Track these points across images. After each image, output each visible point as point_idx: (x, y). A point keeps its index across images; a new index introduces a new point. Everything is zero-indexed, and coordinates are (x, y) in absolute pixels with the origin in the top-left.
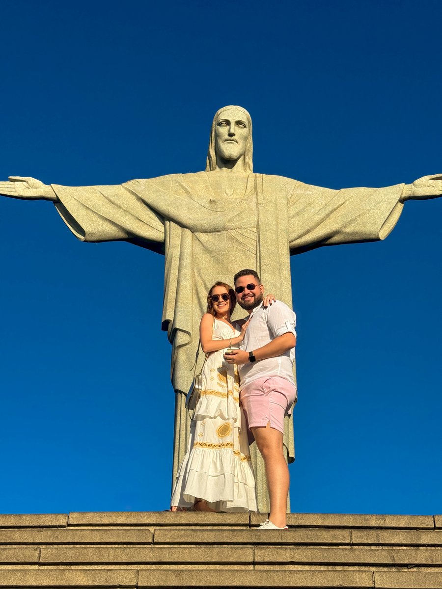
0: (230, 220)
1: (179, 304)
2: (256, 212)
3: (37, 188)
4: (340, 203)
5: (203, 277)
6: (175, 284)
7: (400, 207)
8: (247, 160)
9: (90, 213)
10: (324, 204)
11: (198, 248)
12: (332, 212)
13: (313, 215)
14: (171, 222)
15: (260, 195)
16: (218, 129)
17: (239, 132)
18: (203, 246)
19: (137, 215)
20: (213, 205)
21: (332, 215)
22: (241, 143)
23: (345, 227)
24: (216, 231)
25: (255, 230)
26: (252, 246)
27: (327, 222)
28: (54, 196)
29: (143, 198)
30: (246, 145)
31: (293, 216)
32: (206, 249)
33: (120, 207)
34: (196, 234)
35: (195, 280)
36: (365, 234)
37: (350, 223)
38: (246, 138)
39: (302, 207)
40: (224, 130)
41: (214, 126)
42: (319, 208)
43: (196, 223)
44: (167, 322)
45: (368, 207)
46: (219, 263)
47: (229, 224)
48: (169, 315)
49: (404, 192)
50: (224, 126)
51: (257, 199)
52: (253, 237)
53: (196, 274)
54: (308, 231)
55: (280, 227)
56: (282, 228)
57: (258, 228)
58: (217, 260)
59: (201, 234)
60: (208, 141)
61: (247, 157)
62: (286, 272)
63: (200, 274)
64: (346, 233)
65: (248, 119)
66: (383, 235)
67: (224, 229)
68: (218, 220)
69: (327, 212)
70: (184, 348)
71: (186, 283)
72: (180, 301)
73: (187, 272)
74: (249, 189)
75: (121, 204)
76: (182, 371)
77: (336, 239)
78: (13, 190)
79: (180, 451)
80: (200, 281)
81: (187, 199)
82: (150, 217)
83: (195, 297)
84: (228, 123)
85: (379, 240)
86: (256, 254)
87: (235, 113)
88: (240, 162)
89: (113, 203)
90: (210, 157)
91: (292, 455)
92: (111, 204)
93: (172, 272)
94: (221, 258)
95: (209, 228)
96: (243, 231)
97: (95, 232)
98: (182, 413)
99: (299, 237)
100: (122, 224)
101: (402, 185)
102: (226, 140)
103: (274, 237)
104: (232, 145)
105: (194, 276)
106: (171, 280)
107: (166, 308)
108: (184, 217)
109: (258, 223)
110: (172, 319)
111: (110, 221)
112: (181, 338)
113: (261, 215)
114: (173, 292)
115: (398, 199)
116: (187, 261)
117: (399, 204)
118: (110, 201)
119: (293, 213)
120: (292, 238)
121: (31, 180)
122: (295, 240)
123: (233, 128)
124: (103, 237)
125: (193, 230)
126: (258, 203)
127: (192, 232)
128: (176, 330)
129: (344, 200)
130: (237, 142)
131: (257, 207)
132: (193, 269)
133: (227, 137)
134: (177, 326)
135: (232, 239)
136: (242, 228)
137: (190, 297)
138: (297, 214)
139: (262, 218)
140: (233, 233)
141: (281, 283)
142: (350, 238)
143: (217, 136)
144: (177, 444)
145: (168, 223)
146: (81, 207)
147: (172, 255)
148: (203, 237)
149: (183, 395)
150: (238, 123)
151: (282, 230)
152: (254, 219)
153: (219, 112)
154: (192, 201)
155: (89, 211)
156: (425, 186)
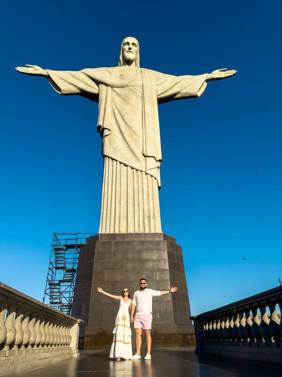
0: (130, 82)
1: (105, 118)
2: (142, 80)
3: (39, 70)
4: (180, 80)
5: (117, 106)
6: (103, 110)
7: (206, 84)
8: (137, 63)
9: (64, 81)
10: (172, 81)
11: (114, 95)
12: (176, 84)
13: (167, 85)
14: (102, 84)
15: (143, 74)
16: (124, 47)
17: (134, 49)
18: (117, 93)
19: (85, 82)
20: (122, 77)
21: (176, 85)
22: (134, 54)
23: (182, 90)
24: (123, 87)
25: (141, 87)
26: (140, 94)
27: (174, 88)
28: (47, 74)
29: (89, 75)
30: (136, 56)
31: (158, 85)
32: (118, 95)
33: (78, 79)
34: (114, 88)
35: (113, 108)
36: (191, 93)
37: (185, 88)
38: (136, 52)
39: (162, 81)
40: (126, 47)
41: (122, 46)
42: (170, 82)
43: (113, 83)
44: (100, 126)
45: (192, 82)
46: (124, 100)
47: (129, 84)
48: (100, 123)
49: (208, 77)
50: (127, 45)
51: (142, 75)
52: (140, 90)
53: (114, 105)
54: (165, 92)
55: (153, 88)
56: (154, 88)
57: (143, 86)
58: (124, 99)
59: (116, 88)
60: (119, 54)
61: (137, 62)
62: (156, 106)
63: (115, 105)
64: (182, 93)
65: (137, 43)
66: (199, 94)
67: (127, 86)
68: (124, 82)
69: (174, 84)
70: (108, 137)
71: (109, 109)
72: (106, 116)
73: (109, 104)
74: (138, 72)
75: (78, 77)
76: (107, 147)
77: (178, 96)
78: (28, 71)
79: (106, 182)
80: (115, 108)
81: (109, 75)
82: (92, 83)
83: (113, 115)
84: (128, 44)
85: (198, 97)
86: (142, 98)
87: (131, 40)
88: (134, 63)
89: (74, 77)
90: (120, 61)
91: (160, 185)
92: (74, 78)
93: (102, 105)
94: (125, 98)
95: (119, 86)
96: (135, 87)
97: (66, 89)
98: (107, 165)
99: (161, 94)
100: (78, 86)
101: (207, 74)
102: (127, 52)
103: (150, 91)
104: (130, 53)
105: (112, 107)
106: (101, 108)
107: (99, 120)
108: (108, 81)
109: (143, 84)
110: (102, 125)
111: (73, 84)
112: (106, 132)
113: (144, 81)
114: (102, 113)
115: (205, 80)
116: (109, 99)
117: (205, 82)
118: (73, 76)
119: (158, 84)
120: (158, 94)
121: (36, 67)
122: (159, 95)
123: (131, 46)
124: (70, 92)
125: (112, 87)
126: (142, 77)
127: (112, 88)
128: (104, 129)
129: (181, 80)
131: (142, 78)
132: (112, 103)
133: (128, 50)
134: (104, 127)
135: (131, 90)
136: (135, 86)
137: (111, 114)
138: (160, 84)
139: (144, 83)
140: (131, 88)
141: (154, 111)
142: (184, 95)
143: (123, 50)
144: (104, 179)
145: (100, 85)
146: (60, 79)
147: (102, 98)
148: (117, 89)
149: (107, 157)
150: (133, 44)
151: (154, 89)
152: (140, 83)
153: (124, 40)
154: (112, 75)
155: (63, 80)
156: (217, 74)
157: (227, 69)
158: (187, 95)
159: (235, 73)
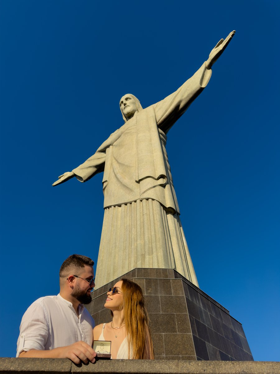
0: (124, 128)
3: (67, 175)
4: (179, 91)
11: (114, 149)
13: (167, 104)
14: (107, 149)
17: (129, 102)
22: (132, 106)
23: (183, 96)
24: (119, 137)
25: (136, 124)
26: (134, 131)
27: (175, 101)
30: (136, 106)
31: (157, 111)
32: (116, 146)
33: (92, 160)
36: (194, 91)
38: (134, 103)
39: (161, 105)
42: (169, 100)
45: (191, 81)
49: (207, 64)
52: (135, 127)
54: (166, 111)
55: (149, 117)
56: (151, 116)
59: (114, 143)
61: (139, 110)
64: (185, 98)
66: (204, 85)
67: (122, 133)
69: (173, 98)
77: (182, 105)
78: (60, 181)
82: (102, 155)
84: (123, 102)
95: (116, 138)
96: (130, 128)
99: (163, 116)
100: (93, 165)
102: (124, 109)
104: (127, 108)
111: (89, 167)
124: (89, 175)
127: (112, 145)
129: (180, 89)
130: (129, 106)
133: (124, 107)
135: (126, 134)
138: (160, 109)
140: (125, 132)
142: (188, 99)
146: (80, 170)
150: (127, 99)
155: (83, 169)
156: (214, 52)
157: (222, 39)
158: (191, 96)
159: (233, 33)
